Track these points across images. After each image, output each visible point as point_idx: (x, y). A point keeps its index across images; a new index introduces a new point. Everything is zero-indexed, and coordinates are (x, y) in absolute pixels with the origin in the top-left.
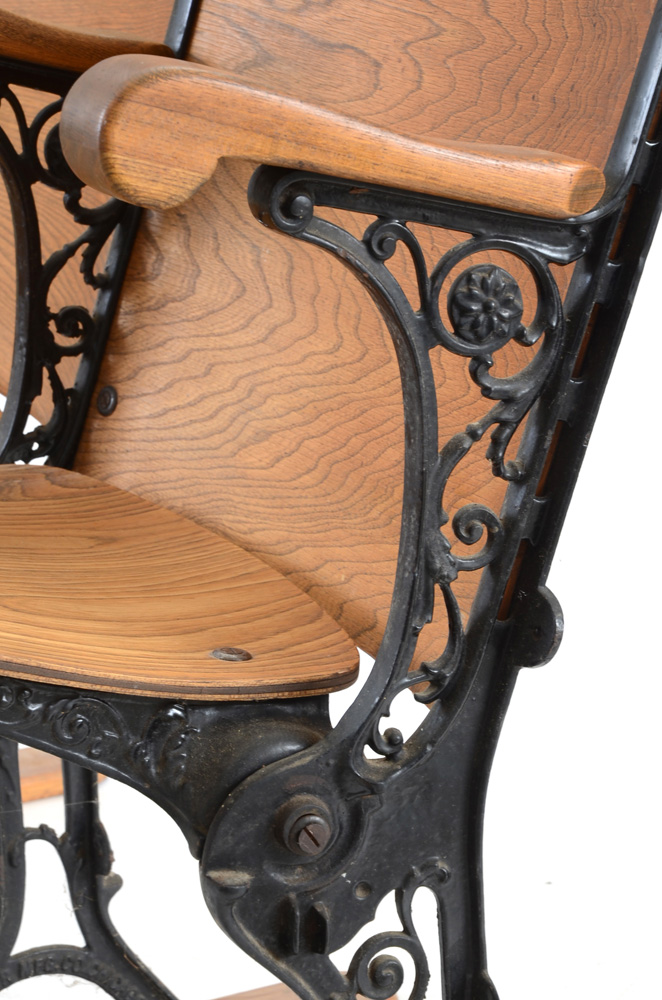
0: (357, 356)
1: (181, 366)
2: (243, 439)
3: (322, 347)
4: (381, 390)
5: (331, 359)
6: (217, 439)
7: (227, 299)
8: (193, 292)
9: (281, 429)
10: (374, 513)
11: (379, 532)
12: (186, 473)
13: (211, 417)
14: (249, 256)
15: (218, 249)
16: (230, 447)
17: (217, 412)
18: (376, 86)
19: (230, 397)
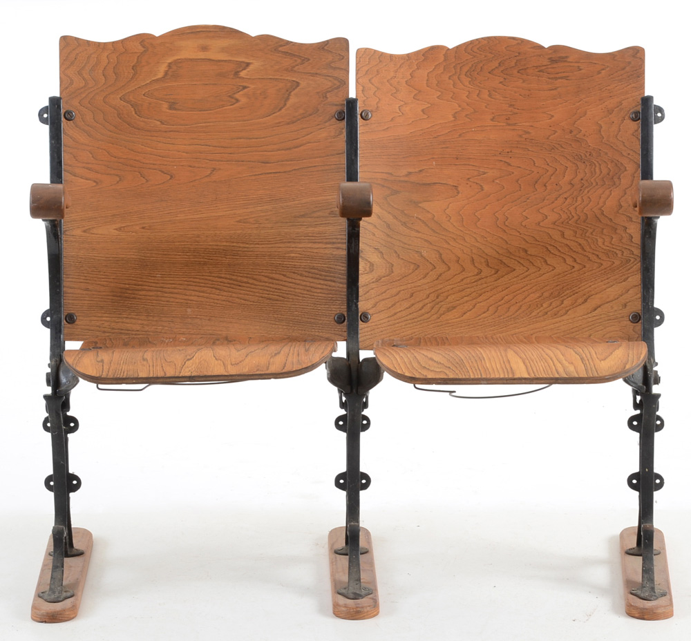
0: (493, 272)
1: (397, 297)
2: (441, 311)
3: (470, 275)
4: (515, 279)
5: (478, 277)
6: (426, 316)
7: (411, 271)
8: (393, 272)
9: (460, 304)
10: (534, 314)
11: (542, 318)
12: (415, 330)
13: (420, 310)
14: (416, 255)
15: (399, 256)
16: (435, 316)
17: (422, 308)
18: (458, 193)
19: (426, 301)
